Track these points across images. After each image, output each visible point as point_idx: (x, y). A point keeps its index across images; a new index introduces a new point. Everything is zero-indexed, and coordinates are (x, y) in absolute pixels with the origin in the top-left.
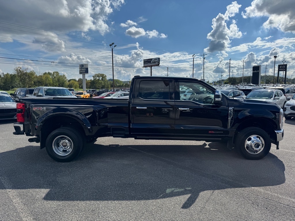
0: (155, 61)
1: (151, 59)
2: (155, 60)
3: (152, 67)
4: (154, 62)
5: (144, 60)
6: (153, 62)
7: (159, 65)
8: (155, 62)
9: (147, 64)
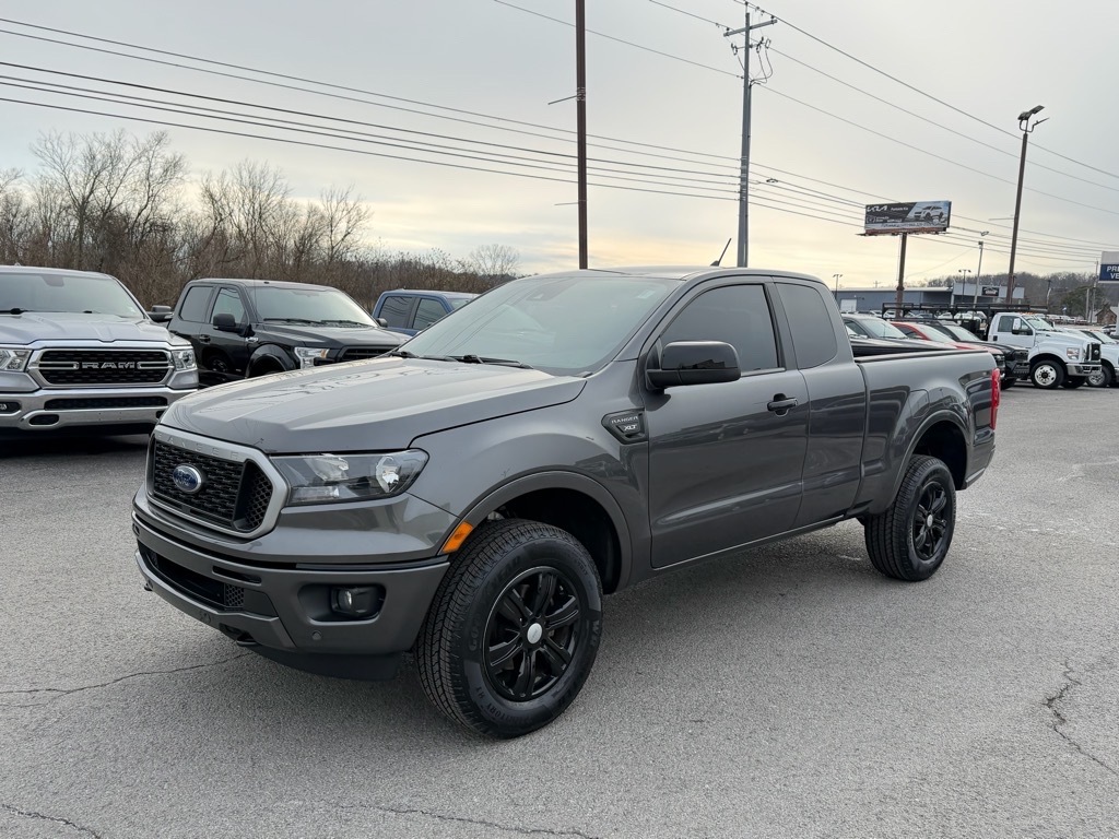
0: (929, 214)
1: (911, 206)
2: (929, 208)
3: (909, 238)
4: (923, 215)
5: (872, 206)
6: (917, 219)
7: (945, 230)
8: (929, 218)
9: (885, 221)
